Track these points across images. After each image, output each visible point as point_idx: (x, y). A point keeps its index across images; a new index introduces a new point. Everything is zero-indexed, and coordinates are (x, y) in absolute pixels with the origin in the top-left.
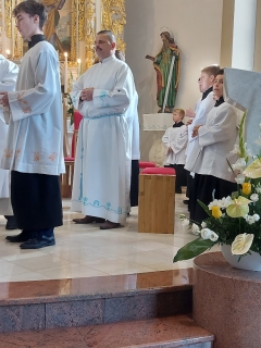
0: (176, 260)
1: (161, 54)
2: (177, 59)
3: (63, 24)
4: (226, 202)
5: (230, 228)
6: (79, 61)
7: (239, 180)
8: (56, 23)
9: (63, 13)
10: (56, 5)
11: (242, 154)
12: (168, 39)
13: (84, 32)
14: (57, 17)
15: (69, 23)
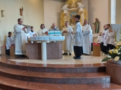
0: (102, 61)
4: (113, 50)
5: (114, 55)
7: (116, 46)
11: (116, 40)
12: (97, 20)
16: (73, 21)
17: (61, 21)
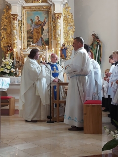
0: (103, 150)
1: (92, 44)
2: (100, 46)
3: (45, 33)
6: (53, 49)
8: (42, 32)
9: (45, 28)
10: (42, 24)
13: (55, 36)
14: (43, 29)
15: (48, 32)
16: (35, 35)
17: (4, 34)
